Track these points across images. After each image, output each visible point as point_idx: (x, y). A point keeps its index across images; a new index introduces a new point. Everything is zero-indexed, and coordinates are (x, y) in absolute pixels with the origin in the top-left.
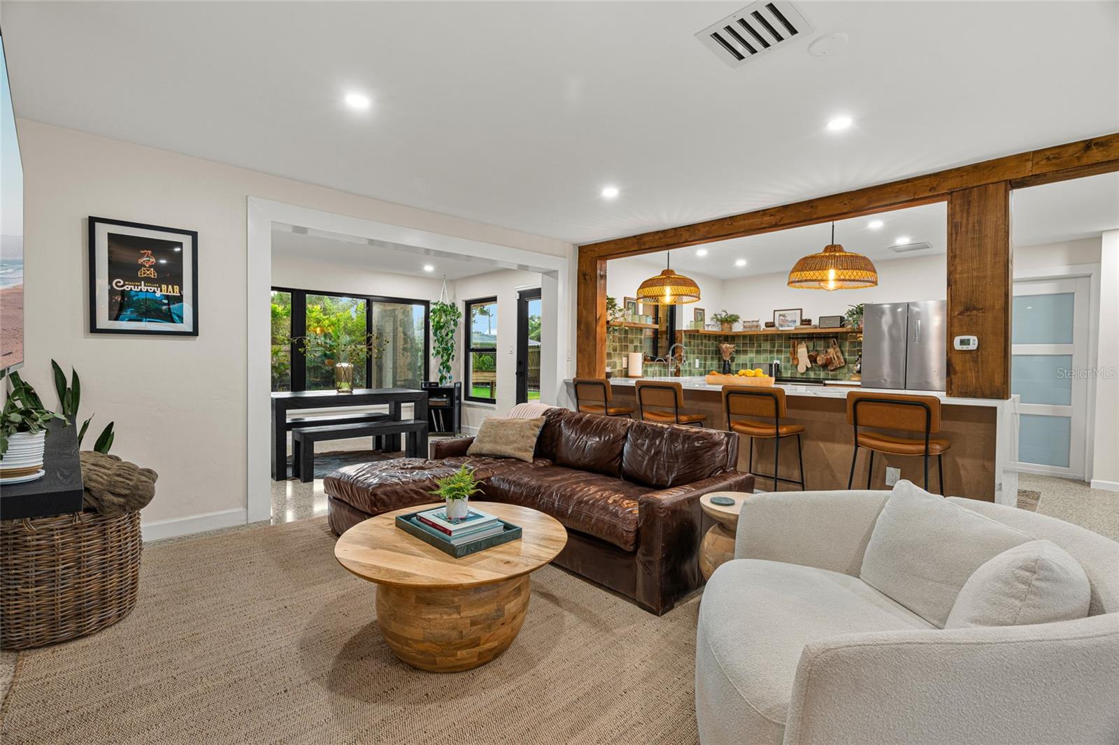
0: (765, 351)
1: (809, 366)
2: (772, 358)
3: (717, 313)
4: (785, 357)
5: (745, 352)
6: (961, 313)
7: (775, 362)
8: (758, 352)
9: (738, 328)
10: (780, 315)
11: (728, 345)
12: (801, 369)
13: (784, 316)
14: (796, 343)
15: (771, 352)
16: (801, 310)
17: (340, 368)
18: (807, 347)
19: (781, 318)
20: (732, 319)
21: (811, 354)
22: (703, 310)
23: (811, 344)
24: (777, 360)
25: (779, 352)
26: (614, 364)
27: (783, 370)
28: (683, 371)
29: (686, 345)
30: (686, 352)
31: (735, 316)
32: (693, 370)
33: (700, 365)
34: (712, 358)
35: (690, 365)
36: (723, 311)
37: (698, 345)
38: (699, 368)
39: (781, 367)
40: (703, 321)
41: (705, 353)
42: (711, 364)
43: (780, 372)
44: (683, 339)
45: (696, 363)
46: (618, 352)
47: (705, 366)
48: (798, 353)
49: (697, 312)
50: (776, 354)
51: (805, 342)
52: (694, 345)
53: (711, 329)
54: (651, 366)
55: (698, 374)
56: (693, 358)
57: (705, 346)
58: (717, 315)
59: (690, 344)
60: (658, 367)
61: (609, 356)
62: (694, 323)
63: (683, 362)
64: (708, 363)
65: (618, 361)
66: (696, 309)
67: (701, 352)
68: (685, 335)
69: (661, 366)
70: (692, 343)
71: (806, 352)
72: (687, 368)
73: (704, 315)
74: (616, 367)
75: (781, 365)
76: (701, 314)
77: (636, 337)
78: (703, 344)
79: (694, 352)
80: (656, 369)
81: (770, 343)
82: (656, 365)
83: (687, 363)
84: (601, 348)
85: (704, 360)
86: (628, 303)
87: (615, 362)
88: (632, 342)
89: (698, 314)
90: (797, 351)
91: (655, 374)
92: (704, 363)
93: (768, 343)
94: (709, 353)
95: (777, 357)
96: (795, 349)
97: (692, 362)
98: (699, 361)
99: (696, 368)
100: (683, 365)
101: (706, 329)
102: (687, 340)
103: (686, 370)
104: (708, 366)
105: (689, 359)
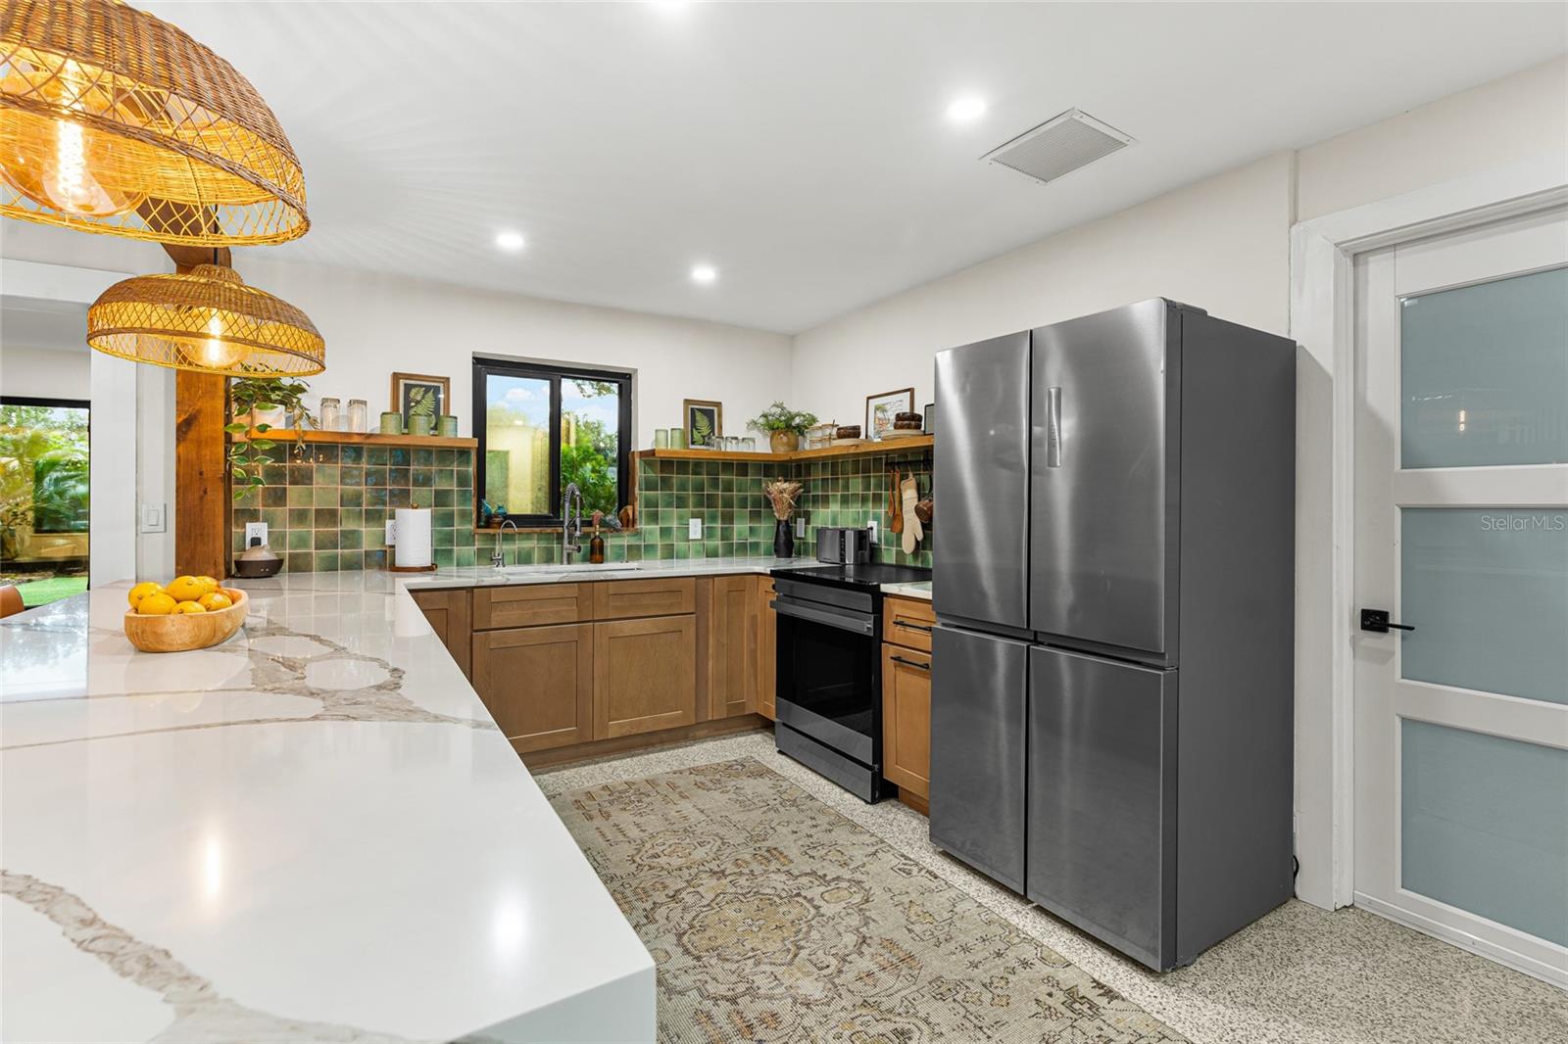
0: (855, 498)
1: (920, 535)
2: (865, 516)
3: (767, 411)
4: (884, 513)
5: (825, 500)
7: (870, 523)
8: (845, 501)
9: (811, 446)
10: (877, 408)
11: (786, 485)
12: (908, 543)
13: (881, 409)
14: (899, 476)
15: (864, 500)
16: (911, 390)
18: (919, 486)
19: (880, 415)
21: (922, 504)
22: (717, 404)
24: (874, 519)
25: (877, 499)
26: (351, 538)
27: (883, 547)
28: (638, 547)
29: (650, 486)
30: (649, 503)
31: (804, 416)
32: (680, 545)
33: (708, 533)
34: (755, 516)
35: (665, 532)
36: (778, 406)
37: (699, 487)
38: (702, 539)
39: (879, 539)
40: (713, 431)
41: (728, 503)
42: (750, 527)
43: (874, 550)
44: (640, 472)
45: (688, 528)
46: (364, 507)
47: (726, 536)
48: (904, 503)
49: (692, 409)
50: (871, 505)
51: (914, 475)
52: (683, 487)
53: (743, 448)
54: (507, 538)
55: (698, 554)
56: (680, 518)
57: (728, 487)
58: (765, 416)
59: (666, 484)
60: (538, 540)
61: (327, 516)
62: (662, 435)
63: (638, 526)
64: (740, 527)
65: (363, 529)
66: (687, 402)
67: (711, 502)
68: (645, 462)
69: (548, 537)
70: (675, 480)
71: (916, 500)
72: (656, 539)
73: (720, 415)
74: (357, 544)
75: (879, 531)
76: (709, 414)
77: (441, 471)
78: (715, 484)
79: (681, 503)
80: (526, 545)
81: (863, 477)
82: (528, 536)
83: (656, 528)
84: (201, 498)
85: (723, 522)
86: (408, 388)
87: (353, 532)
88: (427, 481)
89: (698, 415)
90: (901, 497)
91: (524, 559)
92: (722, 528)
93: (858, 477)
94: (743, 503)
95: (874, 513)
96: (896, 492)
97: (675, 525)
98: (703, 524)
99: (692, 540)
100: (638, 533)
101: (731, 448)
102: (655, 475)
103: (652, 546)
104: (740, 534)
105: (662, 518)
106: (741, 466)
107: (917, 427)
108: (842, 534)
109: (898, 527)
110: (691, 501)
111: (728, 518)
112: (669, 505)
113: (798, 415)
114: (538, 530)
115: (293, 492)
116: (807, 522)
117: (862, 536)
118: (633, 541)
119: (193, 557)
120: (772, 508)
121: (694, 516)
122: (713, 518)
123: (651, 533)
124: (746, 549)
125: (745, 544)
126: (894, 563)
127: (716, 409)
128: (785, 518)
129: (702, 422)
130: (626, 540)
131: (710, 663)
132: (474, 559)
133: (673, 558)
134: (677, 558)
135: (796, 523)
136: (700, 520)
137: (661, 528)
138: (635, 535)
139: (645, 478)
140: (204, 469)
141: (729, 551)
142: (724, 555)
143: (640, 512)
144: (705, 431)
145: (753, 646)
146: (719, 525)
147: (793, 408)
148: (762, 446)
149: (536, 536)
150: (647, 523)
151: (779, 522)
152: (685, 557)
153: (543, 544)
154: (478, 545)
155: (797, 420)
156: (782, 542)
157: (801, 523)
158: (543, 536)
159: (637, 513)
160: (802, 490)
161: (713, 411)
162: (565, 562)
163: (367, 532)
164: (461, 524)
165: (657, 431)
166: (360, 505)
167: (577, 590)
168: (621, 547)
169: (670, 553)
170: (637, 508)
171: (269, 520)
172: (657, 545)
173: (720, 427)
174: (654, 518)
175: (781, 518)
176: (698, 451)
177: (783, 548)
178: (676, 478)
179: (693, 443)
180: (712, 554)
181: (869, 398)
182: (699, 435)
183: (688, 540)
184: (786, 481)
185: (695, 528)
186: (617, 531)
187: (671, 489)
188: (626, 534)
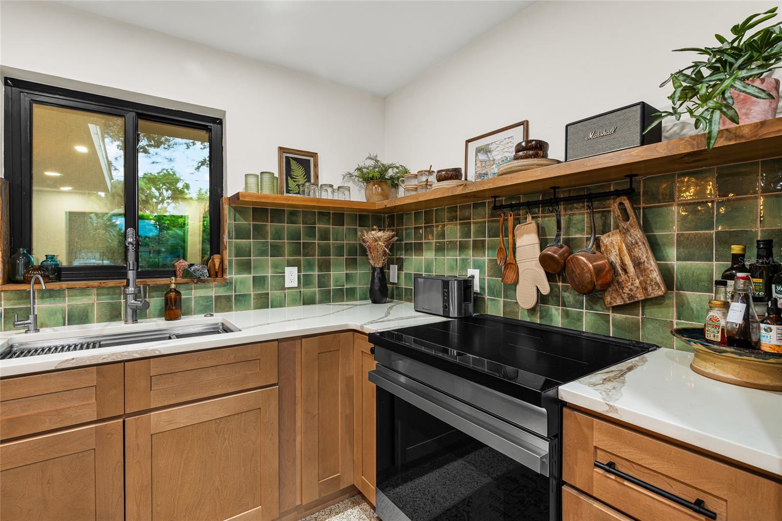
0: (452, 245)
1: (545, 289)
2: (465, 264)
3: (362, 165)
4: (490, 261)
5: (418, 248)
7: (471, 272)
8: (440, 249)
9: (403, 195)
10: (479, 150)
11: (380, 234)
12: (525, 297)
13: (485, 150)
14: (511, 219)
15: (463, 247)
16: (526, 123)
18: (541, 232)
19: (482, 157)
20: (388, 178)
21: (549, 251)
23: (550, 222)
24: (475, 268)
25: (479, 246)
27: (487, 297)
28: (228, 298)
29: (241, 233)
30: (240, 252)
31: (397, 168)
32: (275, 294)
33: (304, 281)
34: (352, 263)
35: (259, 281)
36: (371, 160)
37: (295, 236)
38: (299, 287)
39: (482, 288)
40: (309, 181)
41: (325, 251)
42: (347, 274)
43: (478, 300)
44: (229, 221)
45: (284, 276)
47: (323, 283)
48: (518, 251)
49: (286, 157)
50: (471, 252)
51: (533, 218)
52: (278, 235)
53: (339, 197)
54: (51, 294)
55: (295, 302)
56: (275, 266)
57: (325, 236)
58: (359, 169)
59: (259, 232)
60: (98, 295)
62: (252, 180)
63: (227, 276)
64: (337, 274)
66: (282, 150)
67: (307, 250)
68: (236, 209)
69: (109, 291)
70: (269, 229)
71: (537, 247)
72: (250, 290)
73: (316, 166)
75: (482, 280)
76: (305, 164)
78: (311, 232)
79: (276, 251)
80: (81, 301)
81: (461, 224)
82: (84, 291)
83: (248, 277)
85: (320, 269)
89: (293, 163)
90: (514, 244)
91: (79, 317)
92: (319, 276)
93: (456, 225)
94: (340, 251)
95: (474, 261)
96: (510, 236)
97: (269, 274)
98: (299, 271)
99: (288, 288)
100: (228, 284)
101: (327, 195)
102: (247, 223)
103: (244, 296)
104: (336, 281)
105: (255, 267)
107: (545, 156)
108: (446, 284)
109: (510, 276)
110: (286, 250)
111: (325, 266)
112: (263, 253)
113: (390, 167)
114: (96, 283)
116: (400, 269)
117: (466, 285)
118: (222, 292)
120: (367, 255)
121: (290, 264)
122: (310, 265)
123: (242, 282)
124: (344, 295)
125: (342, 290)
126: (501, 316)
127: (312, 159)
128: (380, 265)
129: (298, 171)
130: (212, 291)
131: (298, 439)
133: (267, 307)
134: (272, 307)
135: (389, 269)
136: (296, 268)
137: (253, 276)
138: (224, 286)
139: (234, 225)
141: (327, 297)
142: (321, 302)
143: (230, 262)
144: (301, 180)
145: (348, 412)
146: (315, 273)
147: (385, 161)
148: (357, 195)
150: (239, 272)
151: (374, 269)
152: (281, 305)
153: (105, 300)
154: (4, 304)
155: (390, 173)
156: (377, 288)
157: (394, 269)
158: (105, 291)
159: (226, 262)
160: (396, 238)
161: (309, 161)
162: (130, 321)
165: (246, 176)
167: (95, 376)
168: (208, 298)
169: (264, 302)
170: (227, 258)
172: (251, 294)
173: (317, 177)
174: (246, 267)
175: (377, 266)
176: (294, 198)
177: (378, 294)
178: (270, 227)
179: (288, 191)
180: (308, 301)
181: (468, 141)
182: (295, 184)
183: (284, 289)
184: (380, 230)
185: (291, 276)
186: (203, 281)
187: (265, 237)
188: (213, 284)
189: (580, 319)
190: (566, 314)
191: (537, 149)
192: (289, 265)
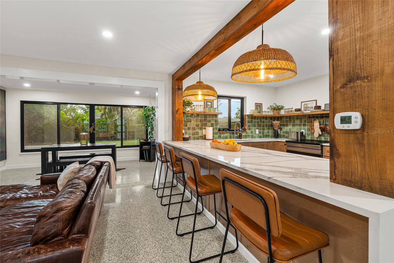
0: (297, 125)
1: (320, 133)
2: (301, 129)
3: (271, 105)
4: (307, 128)
5: (287, 125)
6: (344, 86)
7: (302, 131)
8: (294, 125)
9: (282, 112)
10: (305, 104)
11: (277, 122)
12: (316, 135)
13: (306, 105)
14: (313, 120)
15: (300, 125)
16: (316, 100)
17: (81, 135)
18: (320, 122)
20: (279, 109)
21: (321, 126)
22: (262, 104)
23: (322, 121)
24: (303, 130)
25: (304, 125)
26: (197, 133)
27: (306, 136)
28: (247, 135)
29: (249, 122)
30: (249, 126)
32: (254, 135)
33: (260, 133)
34: (269, 129)
35: (252, 132)
36: (275, 104)
37: (258, 122)
39: (305, 134)
40: (260, 110)
41: (263, 126)
42: (268, 131)
43: (305, 136)
44: (247, 119)
45: (256, 131)
46: (200, 127)
48: (314, 126)
49: (257, 105)
50: (302, 126)
51: (318, 119)
52: (255, 122)
53: (267, 114)
54: (223, 133)
55: (258, 137)
56: (254, 129)
57: (263, 122)
58: (271, 106)
59: (252, 121)
60: (229, 134)
61: (194, 129)
62: (252, 111)
63: (247, 131)
64: (266, 131)
65: (199, 131)
66: (256, 103)
67: (260, 126)
68: (248, 117)
69: (230, 133)
70: (253, 121)
71: (319, 125)
72: (250, 134)
73: (262, 106)
74: (198, 134)
75: (305, 132)
76: (260, 106)
77: (212, 119)
78: (261, 122)
79: (255, 126)
80: (227, 135)
81: (299, 120)
82: (226, 133)
83: (250, 131)
84: (179, 125)
85: (263, 130)
86: (207, 102)
87: (198, 132)
88: (210, 121)
89: (258, 106)
90: (314, 125)
92: (262, 132)
93: (298, 120)
94: (267, 126)
95: (303, 128)
96: (313, 123)
99: (257, 134)
100: (247, 132)
101: (264, 113)
102: (250, 120)
103: (249, 135)
104: (266, 133)
105: (251, 129)
106: (266, 118)
107: (320, 109)
108: (297, 133)
109: (313, 131)
110: (256, 125)
111: (264, 129)
112: (252, 126)
113: (280, 106)
115: (188, 124)
116: (281, 130)
117: (302, 133)
119: (178, 137)
120: (274, 127)
122: (261, 129)
123: (249, 132)
124: (267, 136)
125: (267, 135)
126: (310, 139)
129: (259, 108)
132: (218, 138)
136: (258, 130)
139: (248, 120)
140: (180, 119)
142: (263, 138)
146: (262, 131)
147: (278, 104)
148: (271, 113)
149: (228, 133)
152: (255, 138)
153: (230, 135)
154: (218, 135)
157: (279, 130)
159: (246, 128)
160: (281, 123)
161: (261, 105)
163: (200, 131)
164: (216, 130)
165: (251, 110)
166: (199, 126)
168: (244, 135)
169: (252, 137)
171: (185, 129)
173: (262, 109)
174: (249, 129)
175: (276, 129)
176: (258, 114)
177: (276, 136)
180: (260, 137)
181: (302, 102)
182: (258, 111)
183: (256, 134)
187: (253, 123)
188: (244, 133)
189: (328, 139)
190: (325, 138)
191: (319, 107)
192: (257, 129)
